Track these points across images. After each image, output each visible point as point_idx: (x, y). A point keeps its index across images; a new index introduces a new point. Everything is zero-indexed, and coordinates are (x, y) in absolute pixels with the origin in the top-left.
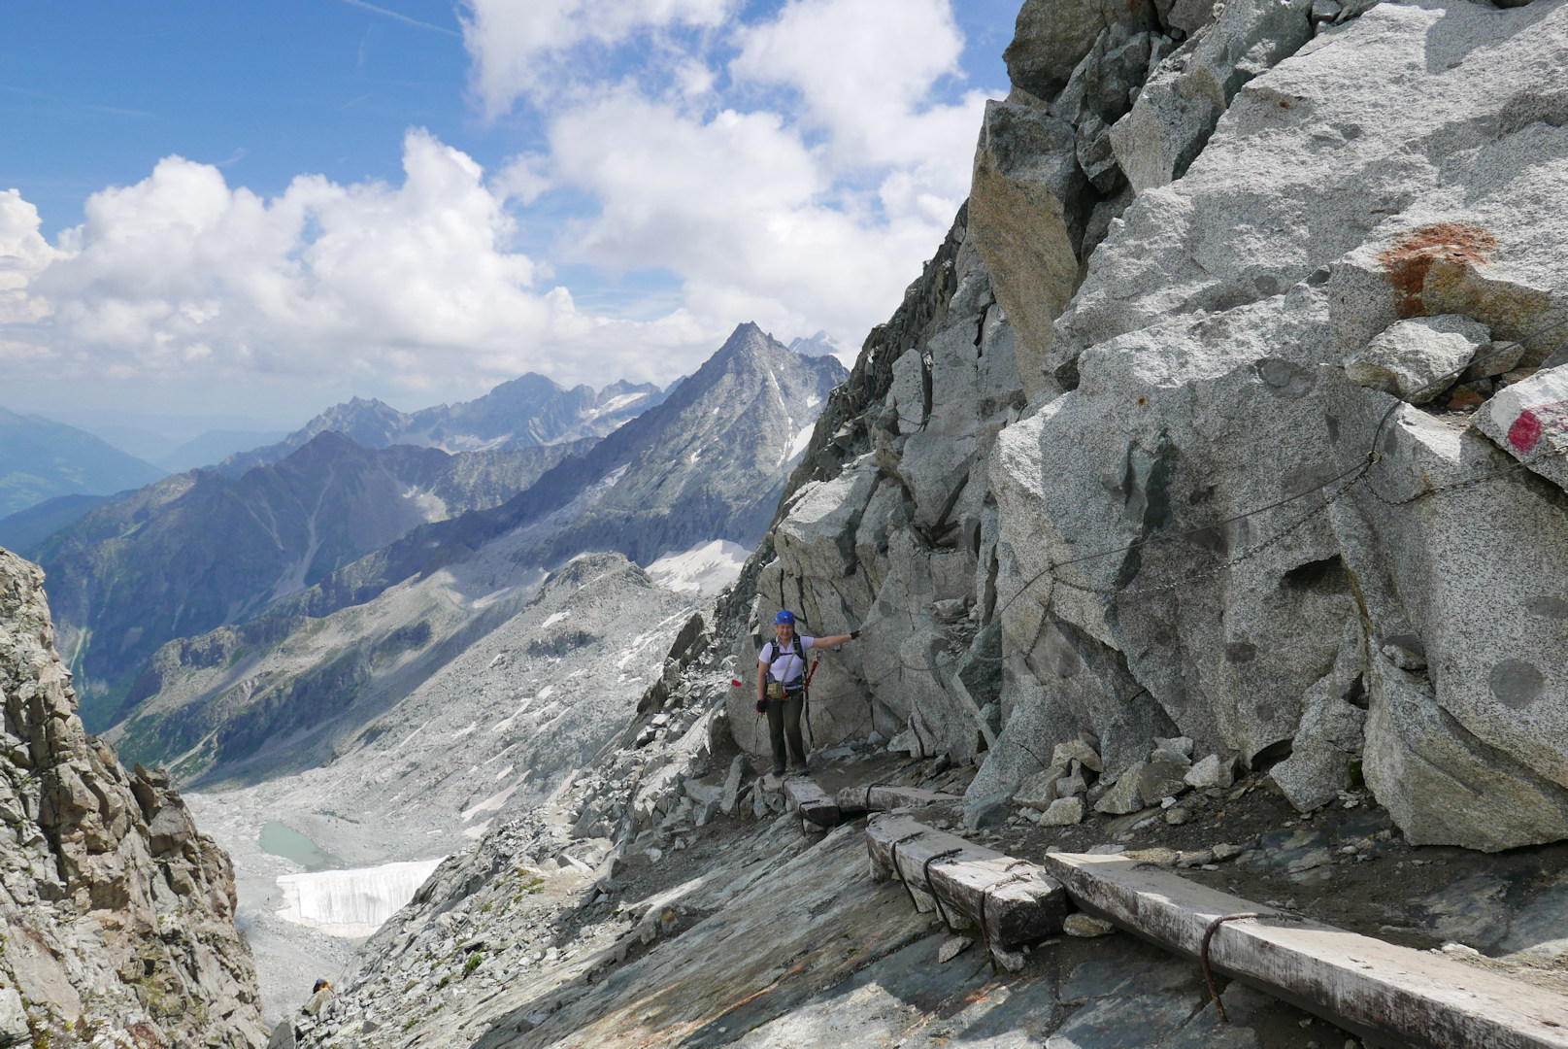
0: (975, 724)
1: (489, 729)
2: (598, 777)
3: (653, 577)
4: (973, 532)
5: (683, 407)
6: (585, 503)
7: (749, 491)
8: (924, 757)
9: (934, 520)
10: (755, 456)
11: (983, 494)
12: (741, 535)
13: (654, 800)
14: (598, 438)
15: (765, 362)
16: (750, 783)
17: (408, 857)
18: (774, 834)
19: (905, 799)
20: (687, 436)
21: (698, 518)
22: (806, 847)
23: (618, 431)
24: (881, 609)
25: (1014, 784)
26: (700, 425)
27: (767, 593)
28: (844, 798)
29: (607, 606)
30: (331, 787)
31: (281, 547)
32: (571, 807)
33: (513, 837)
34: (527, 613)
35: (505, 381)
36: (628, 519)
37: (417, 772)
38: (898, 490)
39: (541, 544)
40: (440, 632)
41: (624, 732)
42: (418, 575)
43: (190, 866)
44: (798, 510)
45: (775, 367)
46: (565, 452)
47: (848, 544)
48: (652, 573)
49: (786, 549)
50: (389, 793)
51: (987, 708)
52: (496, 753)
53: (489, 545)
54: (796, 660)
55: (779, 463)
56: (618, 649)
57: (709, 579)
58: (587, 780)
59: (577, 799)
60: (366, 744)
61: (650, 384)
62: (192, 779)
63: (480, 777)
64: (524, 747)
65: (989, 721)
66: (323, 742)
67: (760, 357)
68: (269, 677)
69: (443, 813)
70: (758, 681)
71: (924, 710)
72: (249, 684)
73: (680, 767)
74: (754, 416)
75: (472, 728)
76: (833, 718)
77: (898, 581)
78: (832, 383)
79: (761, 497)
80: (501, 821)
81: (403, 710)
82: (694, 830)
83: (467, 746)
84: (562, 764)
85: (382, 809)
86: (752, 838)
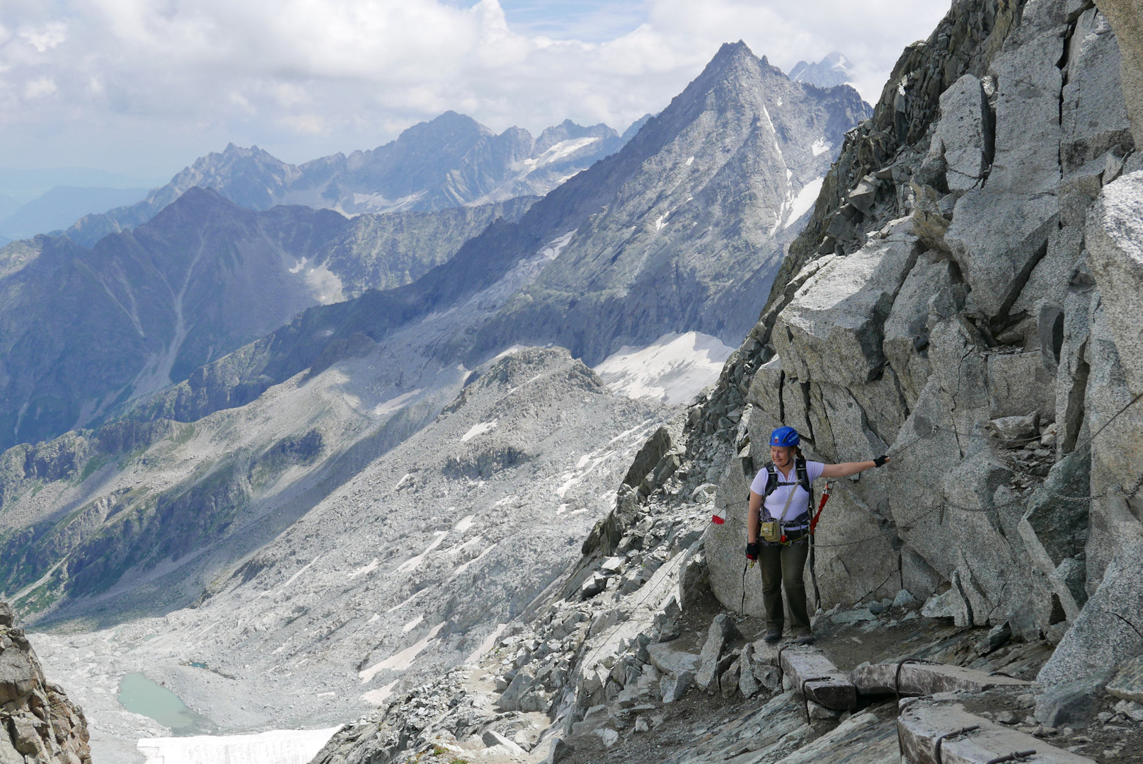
0: (1049, 585)
1: (393, 568)
2: (532, 634)
3: (604, 379)
4: (1051, 326)
5: (646, 156)
6: (517, 281)
7: (732, 268)
8: (974, 627)
9: (993, 308)
10: (741, 221)
11: (1068, 274)
12: (721, 325)
13: (608, 667)
14: (535, 197)
16: (735, 651)
17: (295, 724)
18: (768, 718)
19: (951, 681)
21: (664, 303)
22: (811, 737)
23: (560, 188)
24: (916, 428)
25: (1107, 668)
26: (669, 180)
27: (761, 402)
28: (864, 676)
29: (544, 416)
30: (202, 634)
31: (141, 333)
32: (497, 671)
33: (424, 706)
34: (443, 422)
35: (417, 122)
36: (573, 303)
37: (305, 619)
38: (944, 268)
39: (461, 334)
40: (333, 444)
41: (563, 578)
42: (306, 371)
43: (37, 721)
44: (806, 292)
45: (769, 101)
46: (493, 215)
47: (873, 340)
48: (603, 374)
49: (789, 345)
50: (271, 643)
51: (1066, 565)
52: (402, 599)
53: (396, 335)
54: (799, 492)
55: (773, 231)
56: (557, 471)
57: (677, 382)
58: (518, 638)
59: (505, 662)
60: (244, 581)
61: (603, 126)
62: (40, 615)
63: (382, 627)
64: (438, 593)
65: (1068, 582)
66: (192, 578)
67: (751, 88)
68: (129, 495)
69: (338, 670)
70: (747, 518)
71: (975, 564)
72: (105, 502)
73: (641, 625)
74: (740, 168)
75: (373, 566)
76: (848, 570)
77: (942, 389)
78: (847, 123)
79: (747, 276)
80: (408, 684)
81: (289, 541)
82: (660, 707)
83: (367, 589)
84: (485, 616)
85: (262, 663)
86: (736, 723)
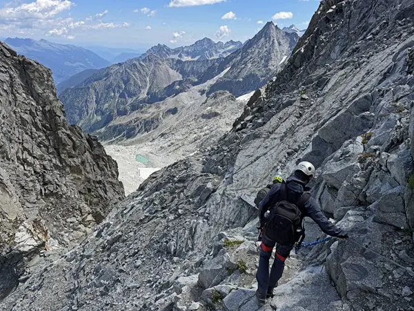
1: (191, 136)
5: (248, 48)
7: (265, 74)
10: (268, 64)
14: (223, 58)
15: (275, 34)
20: (249, 57)
23: (229, 56)
26: (253, 54)
29: (223, 105)
30: (152, 147)
31: (141, 85)
34: (202, 106)
36: (230, 82)
37: (173, 145)
40: (179, 110)
42: (174, 95)
45: (277, 36)
46: (214, 61)
50: (166, 150)
53: (193, 88)
60: (161, 137)
61: (239, 42)
64: (200, 141)
66: (151, 136)
67: (273, 33)
68: (138, 119)
72: (134, 120)
74: (269, 51)
83: (185, 140)
85: (164, 153)
